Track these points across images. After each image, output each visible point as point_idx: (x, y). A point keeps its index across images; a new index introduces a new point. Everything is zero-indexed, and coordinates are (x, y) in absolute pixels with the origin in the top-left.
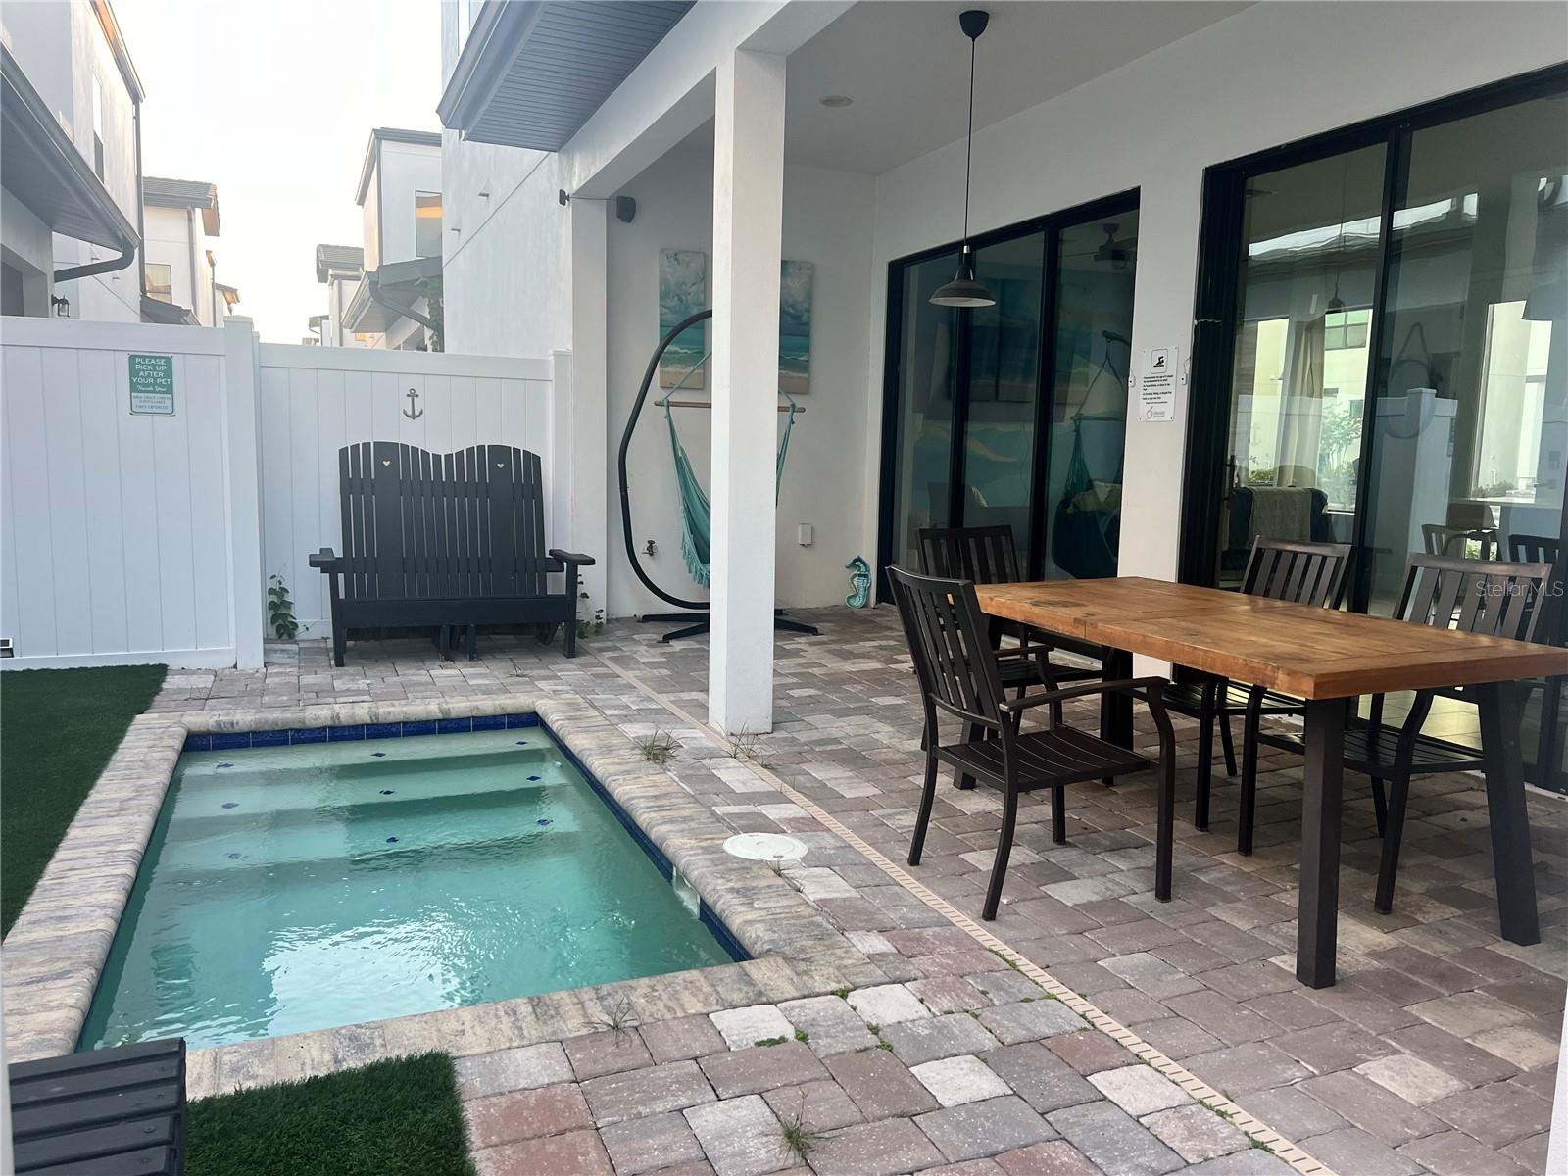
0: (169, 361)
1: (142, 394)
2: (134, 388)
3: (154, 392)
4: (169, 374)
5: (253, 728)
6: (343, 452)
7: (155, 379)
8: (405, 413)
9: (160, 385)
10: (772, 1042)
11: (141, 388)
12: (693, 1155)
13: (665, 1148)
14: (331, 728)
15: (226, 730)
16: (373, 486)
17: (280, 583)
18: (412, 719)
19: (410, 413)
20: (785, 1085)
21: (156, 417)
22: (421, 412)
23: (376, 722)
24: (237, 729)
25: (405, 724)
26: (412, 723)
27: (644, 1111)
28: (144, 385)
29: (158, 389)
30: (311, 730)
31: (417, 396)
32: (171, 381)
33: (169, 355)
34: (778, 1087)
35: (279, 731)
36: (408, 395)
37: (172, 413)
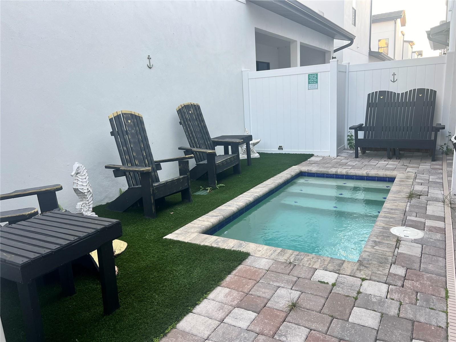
0: (317, 74)
1: (311, 84)
2: (309, 83)
3: (313, 83)
4: (317, 78)
5: (316, 172)
6: (369, 95)
7: (314, 80)
8: (391, 81)
9: (315, 81)
10: (324, 283)
11: (310, 83)
12: (267, 297)
13: (264, 293)
14: (336, 175)
15: (309, 172)
16: (376, 105)
17: (351, 134)
18: (358, 175)
19: (393, 81)
20: (311, 294)
21: (314, 90)
22: (397, 80)
23: (347, 174)
24: (312, 172)
25: (356, 176)
26: (358, 176)
27: (271, 283)
28: (311, 82)
29: (314, 82)
30: (331, 175)
31: (396, 75)
32: (317, 80)
33: (317, 73)
34: (308, 293)
35: (322, 174)
36: (393, 75)
37: (317, 89)
